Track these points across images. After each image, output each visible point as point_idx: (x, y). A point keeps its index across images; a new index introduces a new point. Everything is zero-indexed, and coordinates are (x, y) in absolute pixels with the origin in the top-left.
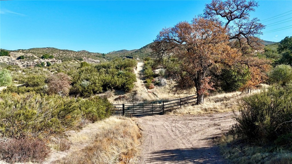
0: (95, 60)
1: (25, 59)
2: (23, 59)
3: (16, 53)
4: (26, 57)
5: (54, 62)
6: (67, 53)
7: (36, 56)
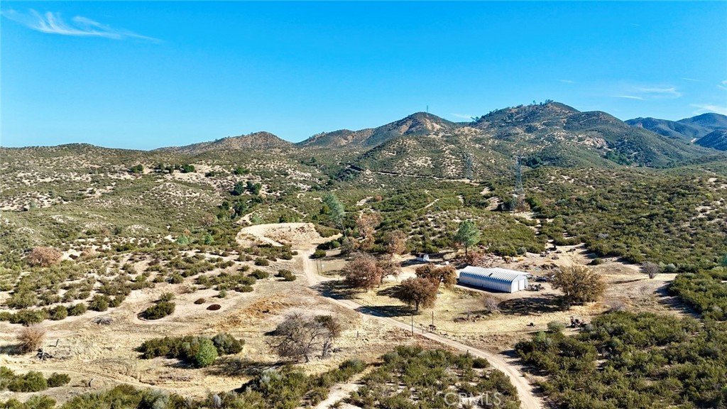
2: (214, 176)
3: (199, 166)
4: (216, 173)
5: (252, 179)
6: (264, 163)
7: (227, 171)
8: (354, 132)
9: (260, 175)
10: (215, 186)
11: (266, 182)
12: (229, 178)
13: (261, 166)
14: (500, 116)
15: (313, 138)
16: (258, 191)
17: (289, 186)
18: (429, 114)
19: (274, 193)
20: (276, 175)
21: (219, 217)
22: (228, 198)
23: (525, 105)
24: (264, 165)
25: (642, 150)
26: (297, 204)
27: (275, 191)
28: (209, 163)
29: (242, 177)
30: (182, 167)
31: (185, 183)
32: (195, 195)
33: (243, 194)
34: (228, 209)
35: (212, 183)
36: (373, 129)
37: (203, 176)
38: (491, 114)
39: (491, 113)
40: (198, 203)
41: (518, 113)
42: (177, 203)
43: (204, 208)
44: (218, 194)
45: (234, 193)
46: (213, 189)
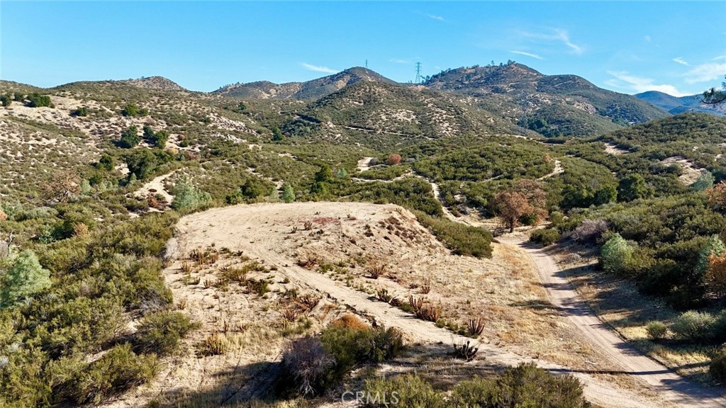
0: (234, 123)
1: (88, 116)
2: (85, 116)
3: (60, 99)
4: (90, 112)
5: (152, 124)
6: (171, 102)
7: (108, 110)
8: (278, 85)
9: (165, 119)
10: (87, 132)
11: (175, 131)
12: (113, 120)
13: (166, 106)
14: (454, 76)
15: (225, 89)
16: (163, 143)
17: (214, 138)
18: (368, 70)
19: (189, 148)
20: (191, 122)
21: (93, 182)
22: (111, 151)
23: (482, 65)
24: (171, 105)
25: (639, 119)
26: (255, 163)
27: (191, 144)
28: (78, 95)
29: (135, 120)
30: (28, 98)
31: (32, 123)
32: (47, 142)
33: (136, 147)
34: (110, 169)
35: (81, 126)
36: (300, 84)
37: (65, 114)
38: (443, 74)
39: (443, 72)
40: (52, 156)
41: (475, 74)
42: (8, 153)
43: (65, 166)
44: (92, 144)
45: (123, 144)
46: (83, 136)
